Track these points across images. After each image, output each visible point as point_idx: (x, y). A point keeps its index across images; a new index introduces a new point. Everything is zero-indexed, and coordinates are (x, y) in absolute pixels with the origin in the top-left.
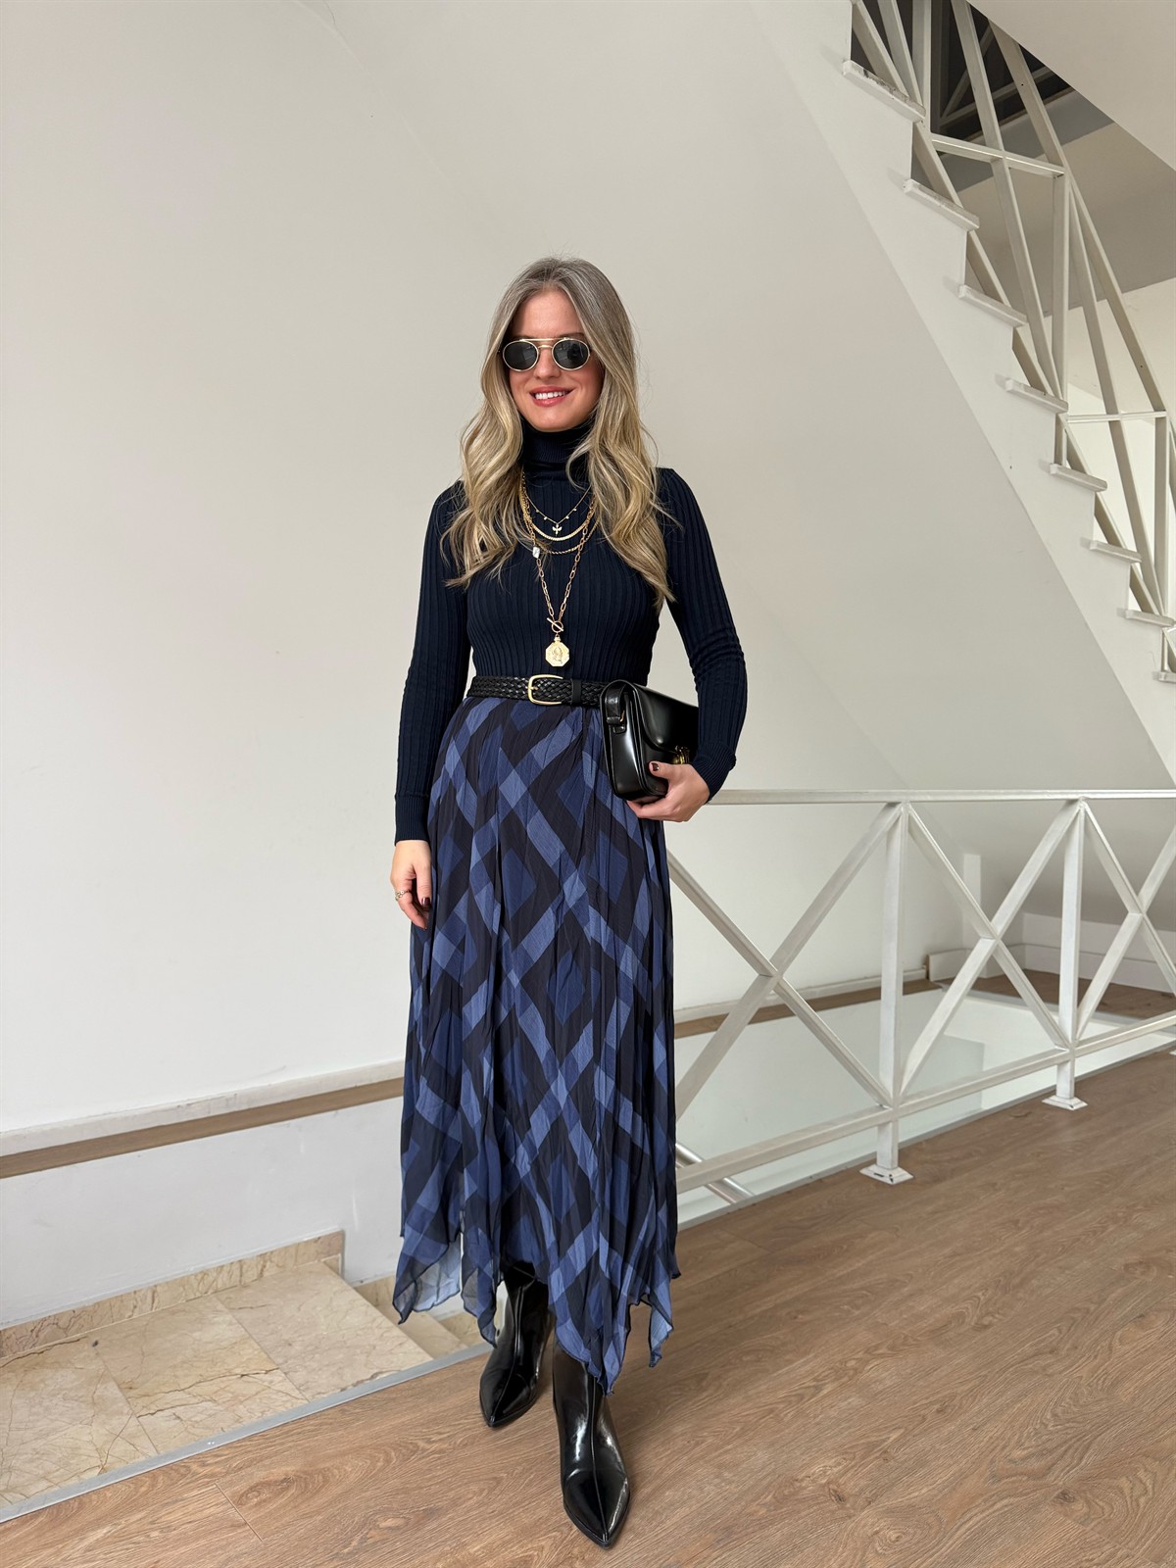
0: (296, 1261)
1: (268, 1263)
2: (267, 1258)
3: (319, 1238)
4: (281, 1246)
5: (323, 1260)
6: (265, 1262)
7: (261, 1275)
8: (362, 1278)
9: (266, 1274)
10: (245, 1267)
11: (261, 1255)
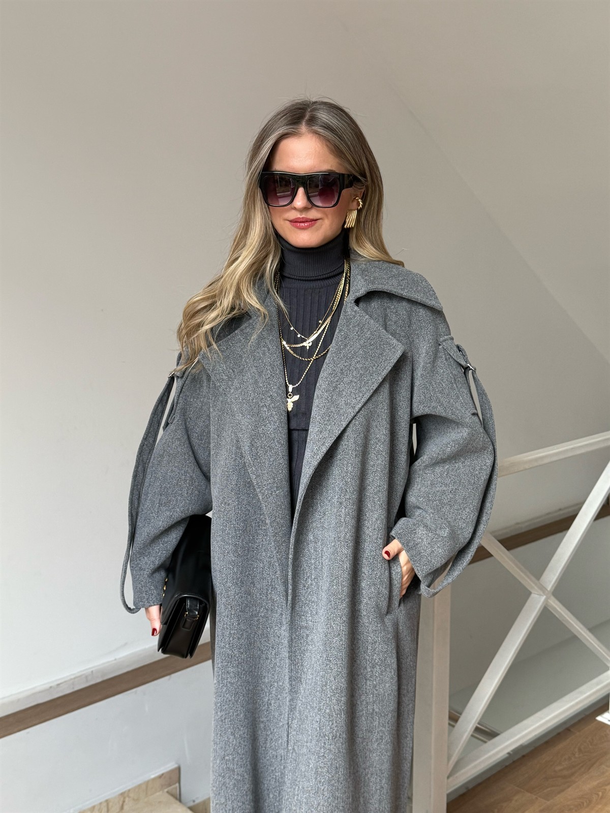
0: (147, 794)
1: (127, 800)
2: (126, 795)
3: (163, 774)
4: (134, 785)
5: (166, 790)
6: (124, 798)
7: (122, 808)
8: (194, 798)
9: (126, 807)
10: (110, 804)
11: (122, 794)
